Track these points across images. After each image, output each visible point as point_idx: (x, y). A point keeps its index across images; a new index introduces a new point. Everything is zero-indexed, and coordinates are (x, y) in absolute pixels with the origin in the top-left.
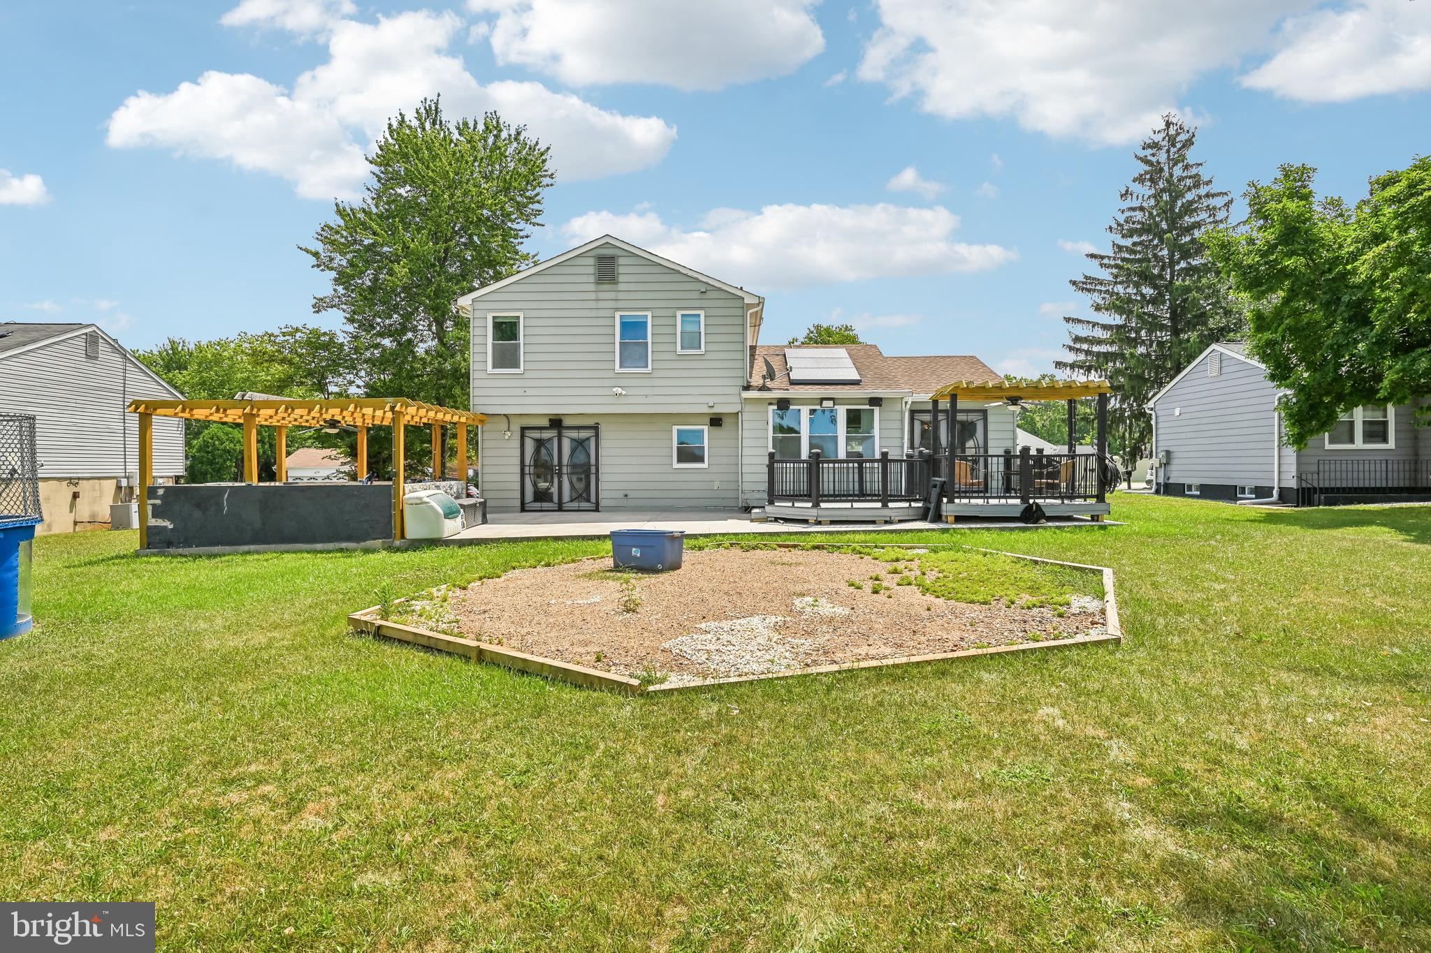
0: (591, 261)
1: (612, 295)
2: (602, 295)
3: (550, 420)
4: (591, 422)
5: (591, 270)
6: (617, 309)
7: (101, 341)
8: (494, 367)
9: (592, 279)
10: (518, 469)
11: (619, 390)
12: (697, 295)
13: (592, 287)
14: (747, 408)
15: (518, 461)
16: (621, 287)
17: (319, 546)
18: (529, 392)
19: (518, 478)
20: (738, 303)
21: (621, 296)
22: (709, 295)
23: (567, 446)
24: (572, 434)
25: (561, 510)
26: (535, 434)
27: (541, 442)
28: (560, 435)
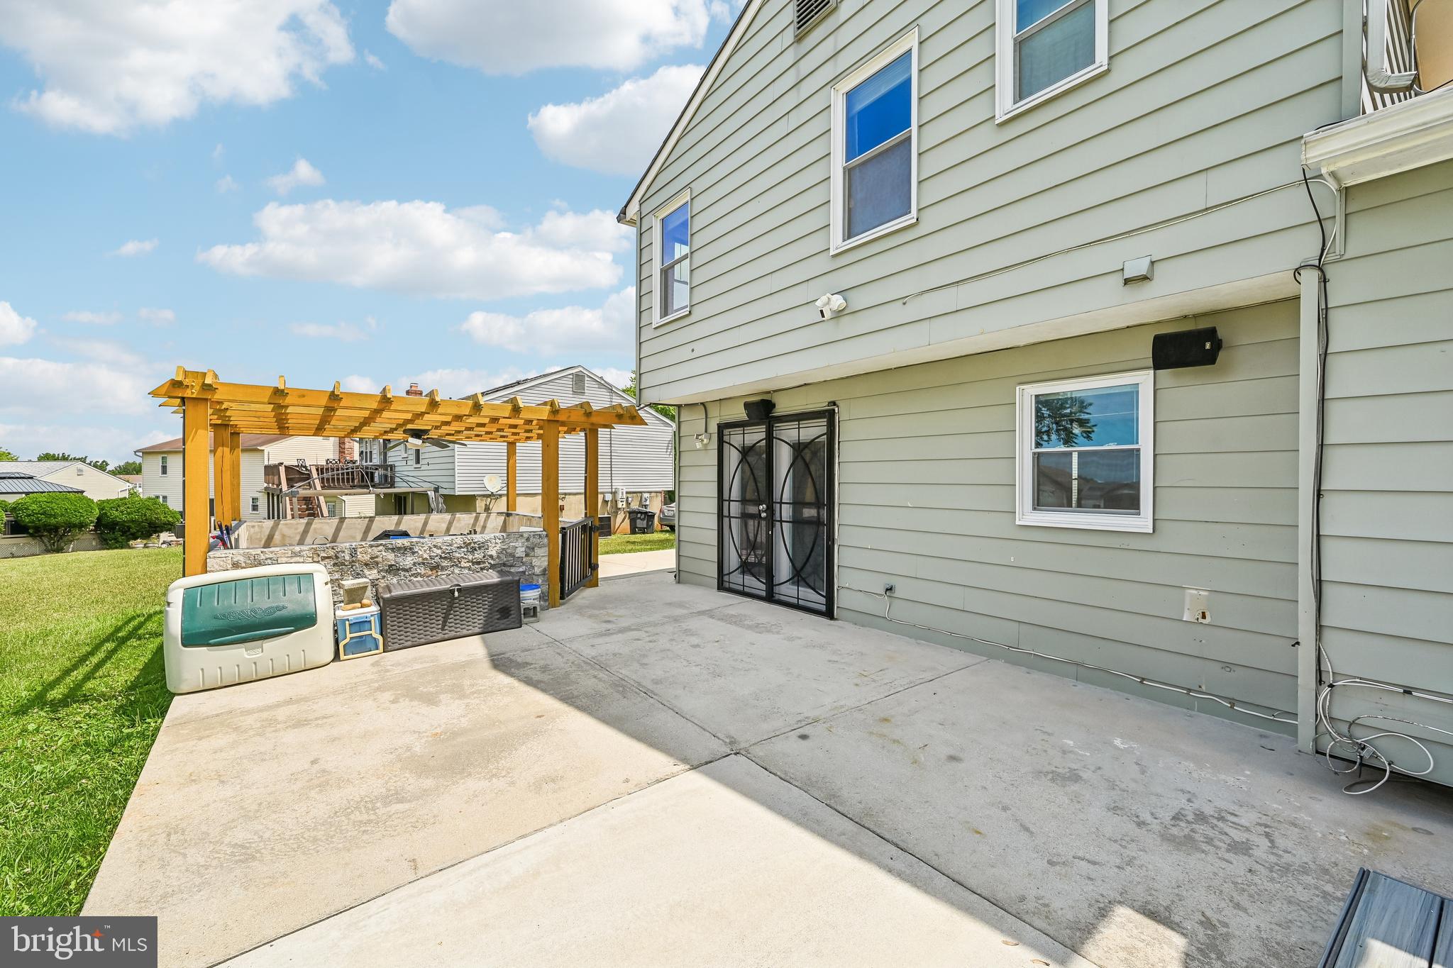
1: (827, 48)
2: (807, 66)
3: (747, 405)
4: (817, 402)
5: (788, 15)
6: (838, 79)
7: (586, 379)
8: (663, 313)
9: (790, 36)
10: (712, 506)
11: (833, 303)
13: (789, 58)
15: (714, 492)
16: (843, 11)
18: (701, 348)
19: (712, 522)
23: (784, 457)
24: (789, 433)
25: (770, 597)
26: (736, 438)
27: (746, 452)
28: (770, 438)
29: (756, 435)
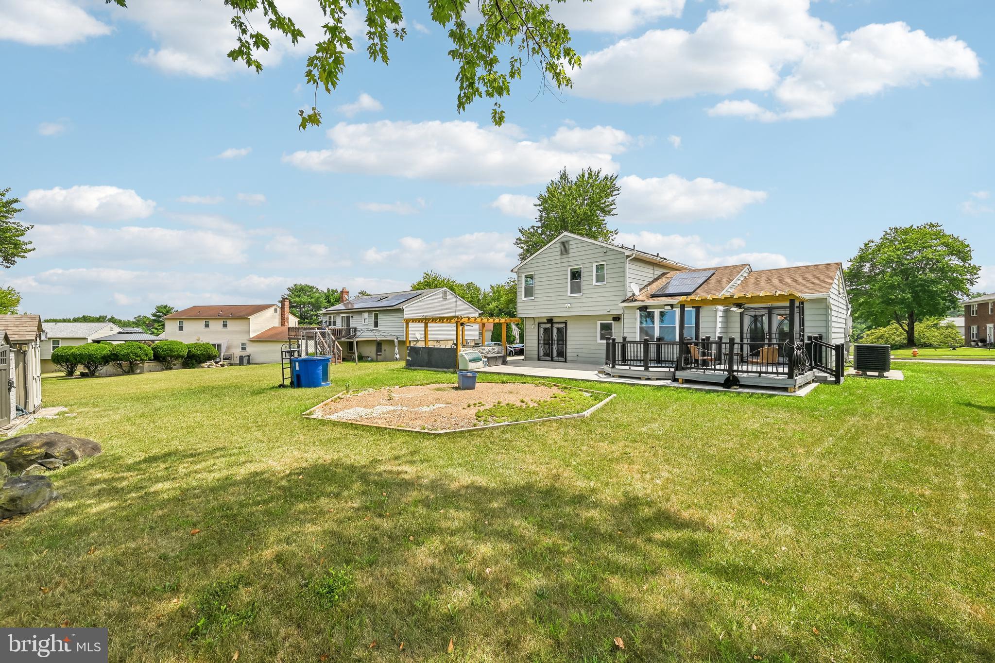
0: (559, 245)
1: (566, 260)
2: (563, 260)
3: (545, 319)
4: (563, 320)
5: (559, 249)
6: (569, 266)
8: (526, 296)
9: (559, 253)
10: (537, 342)
11: (569, 305)
12: (602, 254)
13: (559, 257)
14: (626, 312)
15: (537, 338)
16: (570, 255)
17: (439, 369)
18: (537, 307)
19: (537, 345)
20: (621, 256)
21: (571, 259)
22: (607, 254)
23: (555, 331)
24: (557, 326)
25: (552, 360)
26: (543, 326)
27: (545, 329)
28: (552, 326)
29: (549, 326)
